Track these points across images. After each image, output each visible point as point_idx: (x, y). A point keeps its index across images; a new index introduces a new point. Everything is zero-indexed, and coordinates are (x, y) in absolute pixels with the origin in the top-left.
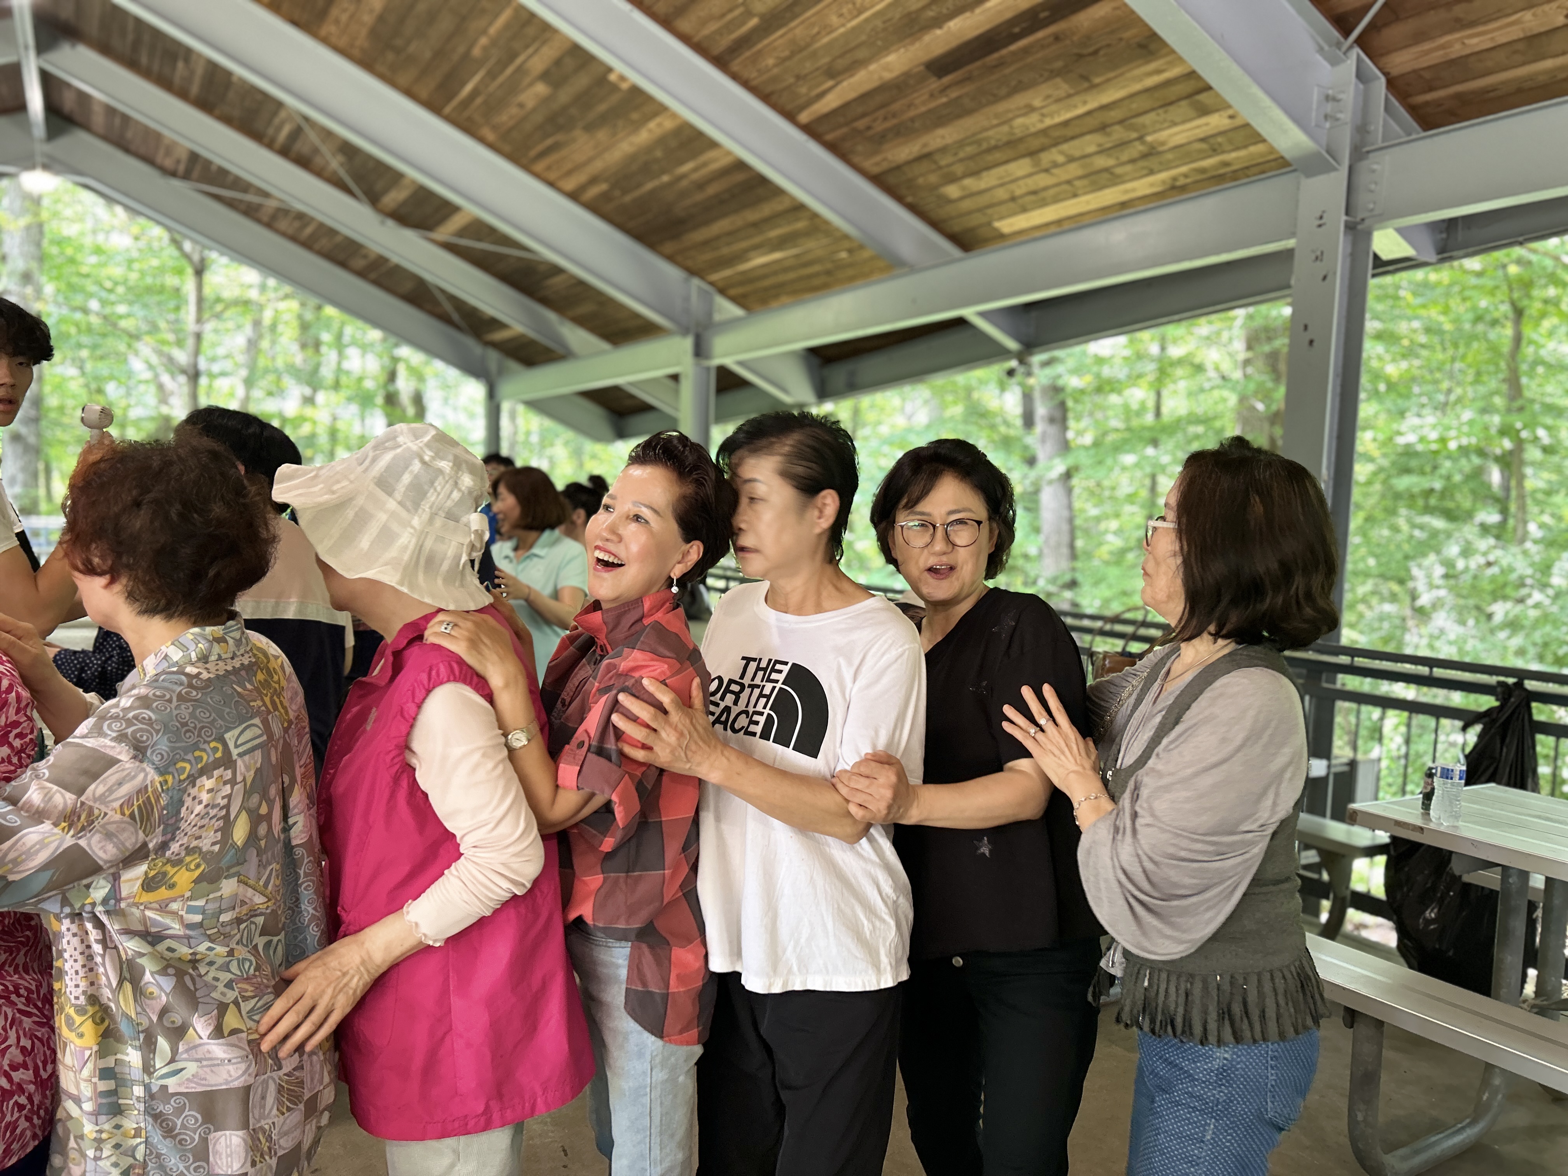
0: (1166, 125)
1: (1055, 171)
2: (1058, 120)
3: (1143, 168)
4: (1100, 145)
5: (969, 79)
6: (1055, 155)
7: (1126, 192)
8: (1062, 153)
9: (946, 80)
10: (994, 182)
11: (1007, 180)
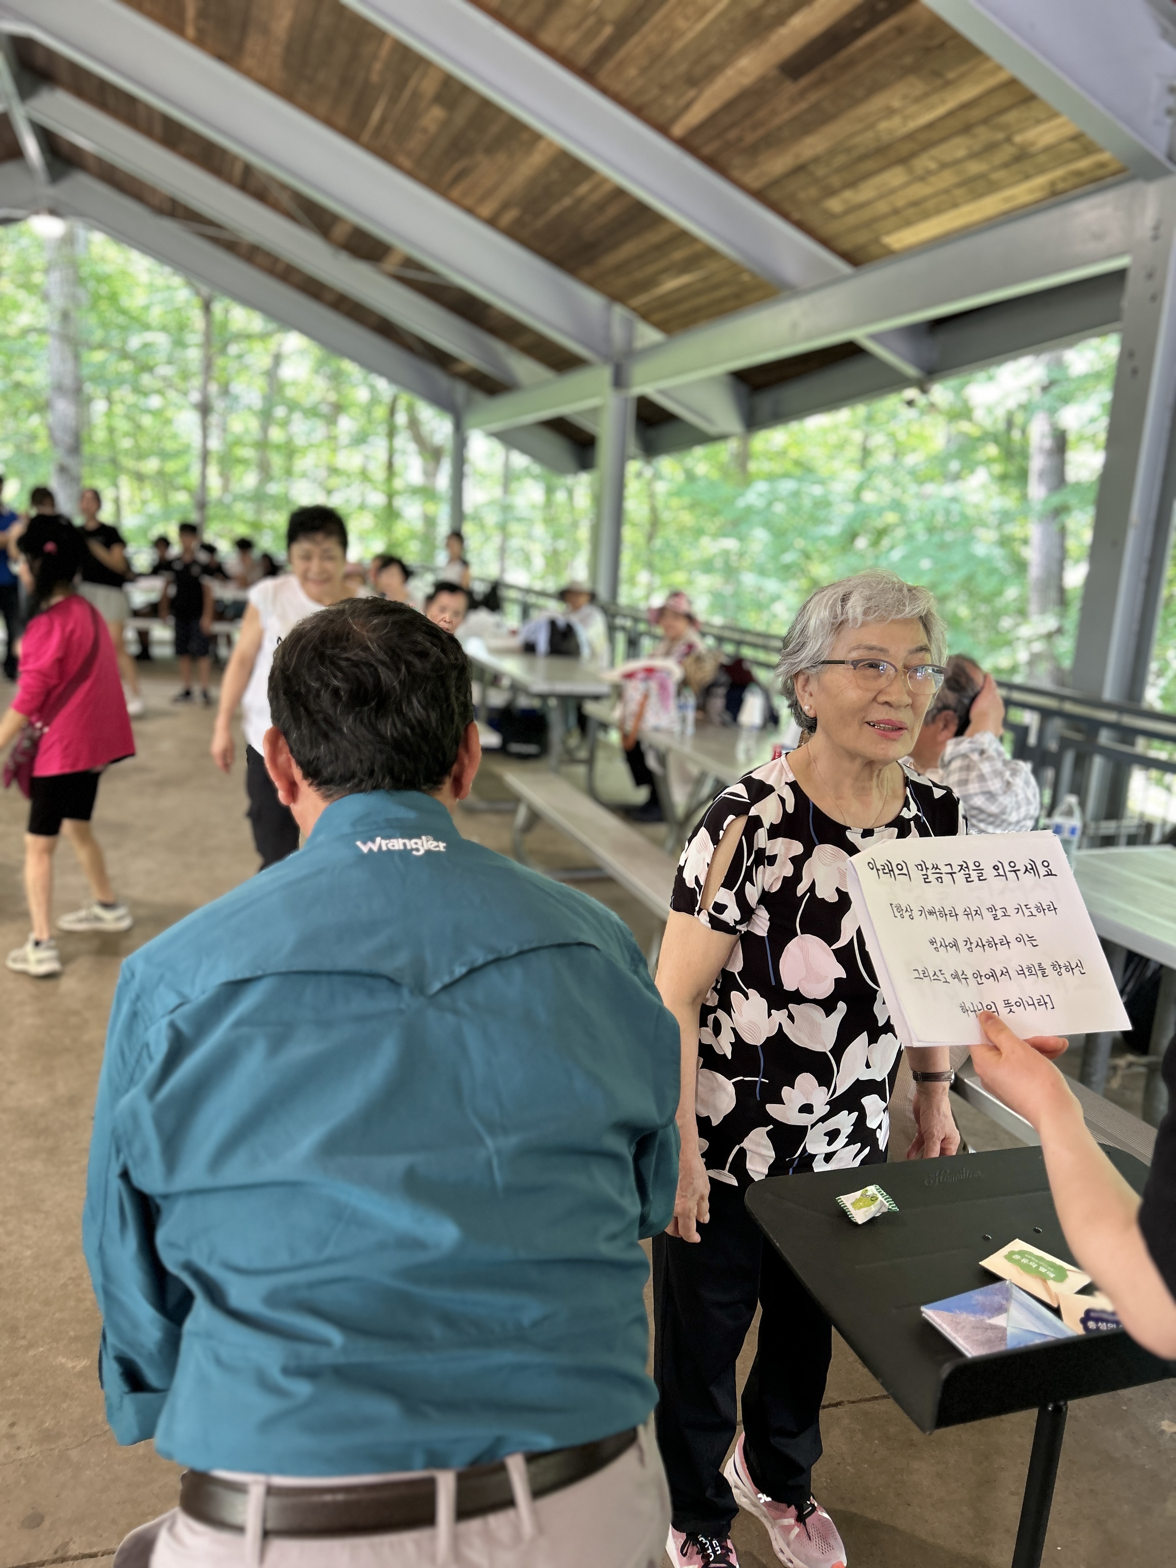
1: (933, 179)
2: (920, 122)
3: (1017, 173)
4: (968, 149)
5: (822, 81)
6: (925, 162)
8: (933, 158)
9: (802, 83)
10: (873, 194)
11: (885, 190)
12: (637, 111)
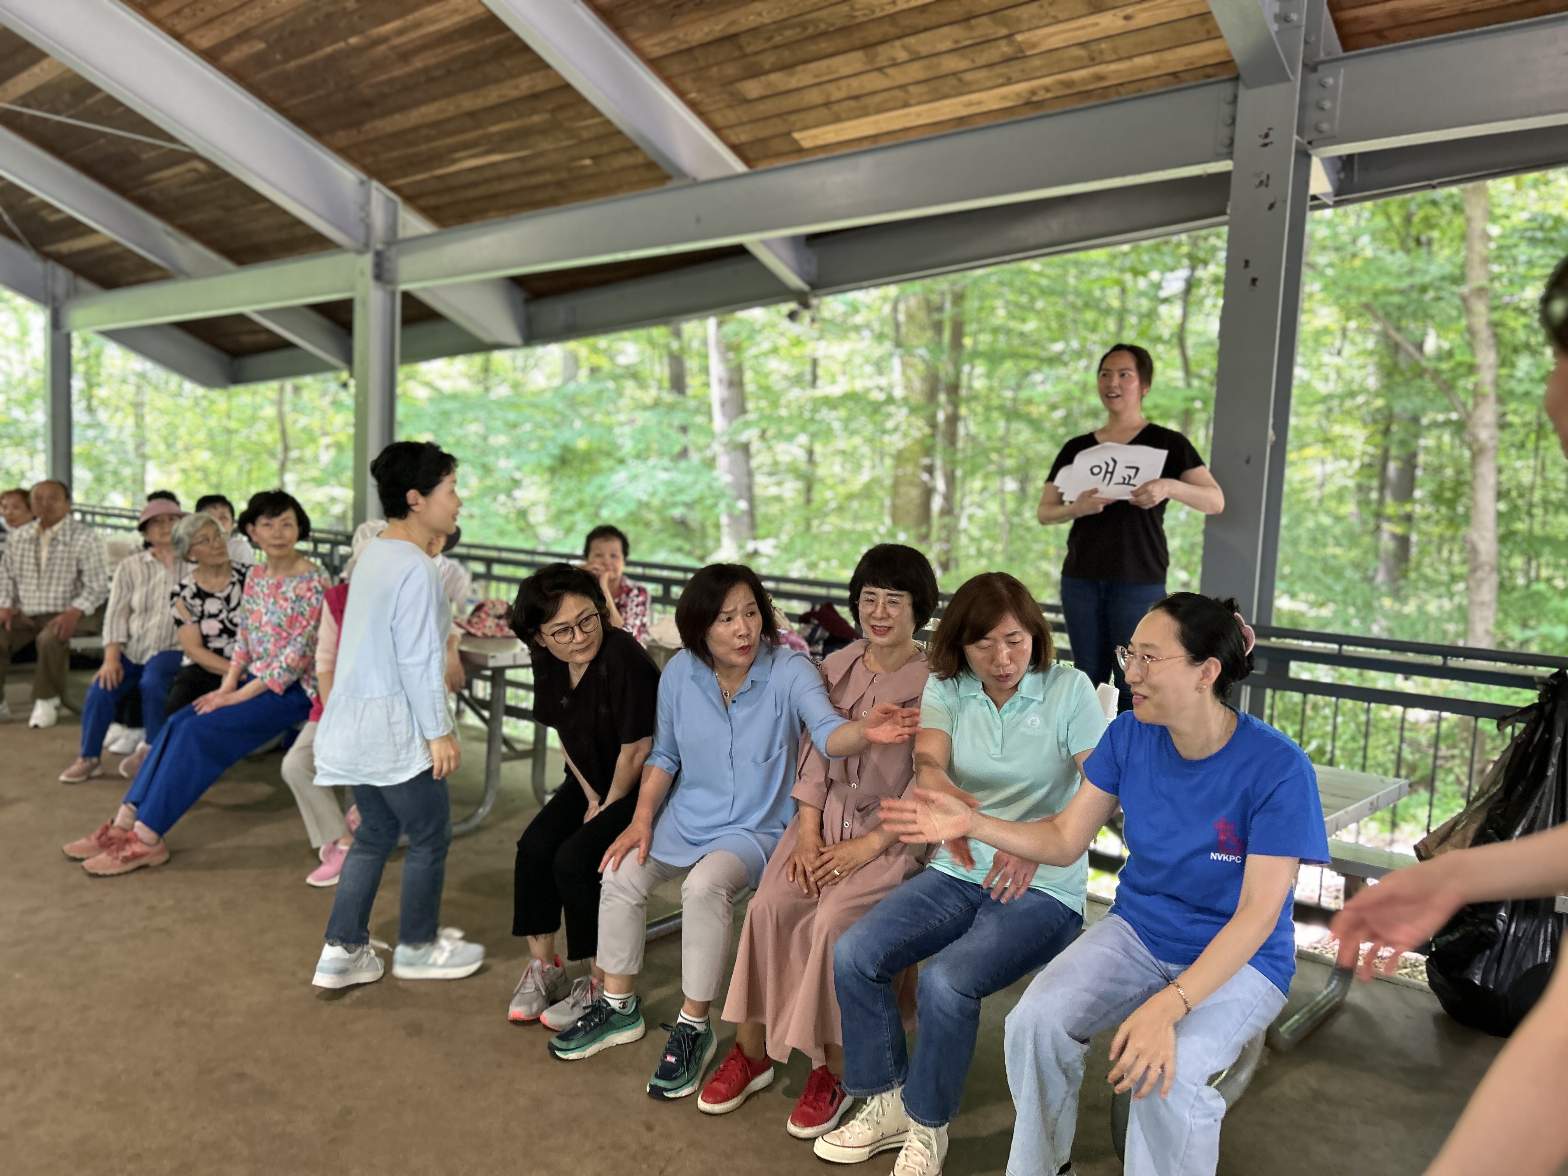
0: (1046, 21)
1: (889, 71)
3: (999, 76)
4: (957, 42)
6: (897, 50)
7: (970, 104)
8: (905, 48)
10: (808, 80)
11: (826, 78)
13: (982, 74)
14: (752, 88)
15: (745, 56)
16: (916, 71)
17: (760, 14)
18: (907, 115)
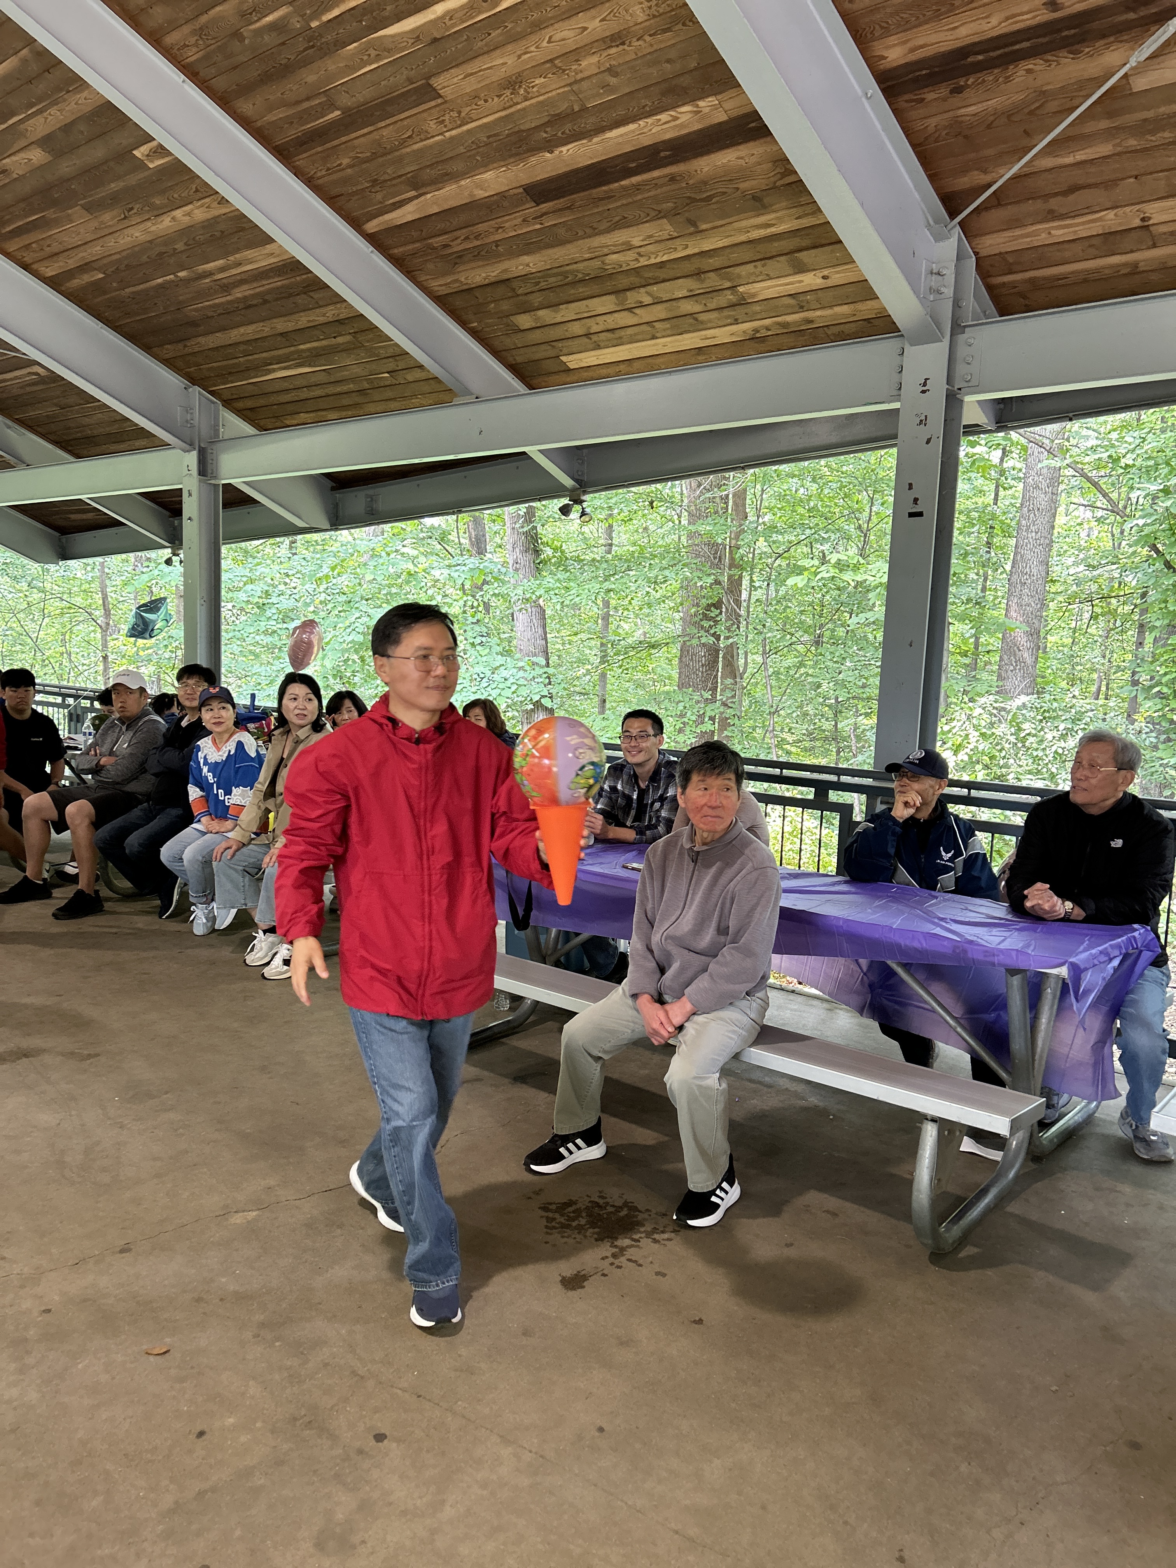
0: (760, 278)
1: (637, 311)
2: (653, 261)
3: (728, 317)
4: (691, 290)
5: (569, 208)
6: (642, 295)
7: (706, 338)
8: (649, 294)
9: (544, 207)
10: (571, 316)
11: (586, 315)
12: (331, 200)
13: (714, 315)
14: (524, 321)
15: (518, 295)
16: (659, 312)
17: (528, 265)
18: (653, 345)
